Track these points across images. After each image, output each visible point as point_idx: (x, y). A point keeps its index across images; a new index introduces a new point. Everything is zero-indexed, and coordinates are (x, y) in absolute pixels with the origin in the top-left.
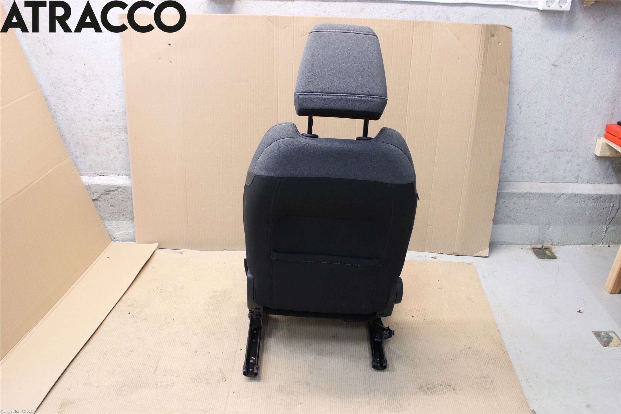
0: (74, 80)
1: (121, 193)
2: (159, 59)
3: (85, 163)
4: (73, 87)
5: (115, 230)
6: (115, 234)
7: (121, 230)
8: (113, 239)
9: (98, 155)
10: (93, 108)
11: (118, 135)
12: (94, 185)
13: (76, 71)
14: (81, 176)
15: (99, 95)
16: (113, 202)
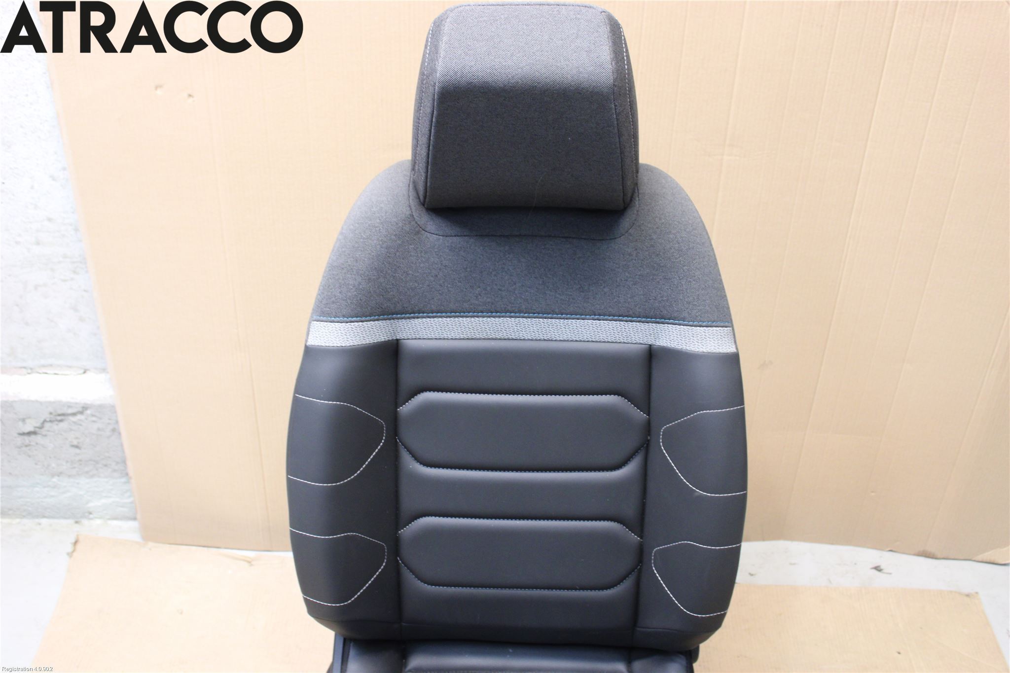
5: (90, 496)
7: (105, 497)
16: (77, 438)
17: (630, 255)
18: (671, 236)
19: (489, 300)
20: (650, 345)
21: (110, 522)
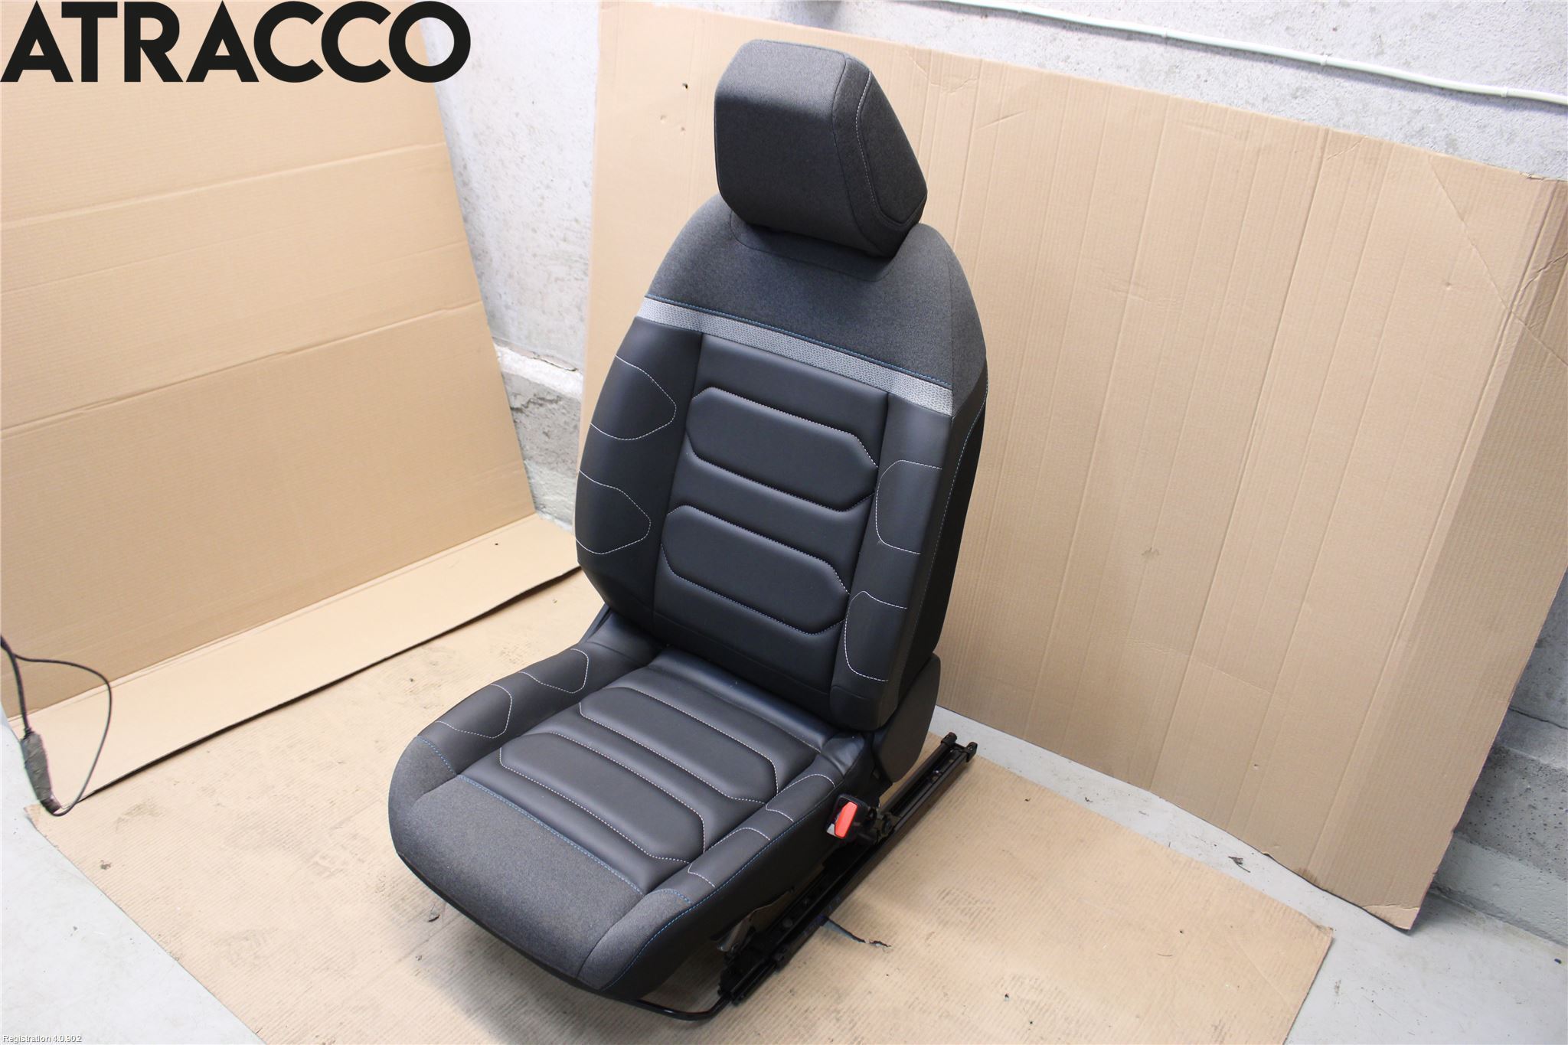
0: (512, 133)
1: (564, 411)
2: (662, 118)
3: (519, 323)
4: (510, 149)
5: (548, 488)
6: (546, 498)
7: (558, 493)
8: (538, 507)
9: (544, 312)
10: (541, 205)
11: (582, 280)
12: (517, 376)
13: (517, 115)
14: (497, 348)
15: (554, 177)
16: (548, 426)
17: (880, 297)
18: (913, 286)
19: (770, 313)
20: (888, 393)
21: (556, 520)
